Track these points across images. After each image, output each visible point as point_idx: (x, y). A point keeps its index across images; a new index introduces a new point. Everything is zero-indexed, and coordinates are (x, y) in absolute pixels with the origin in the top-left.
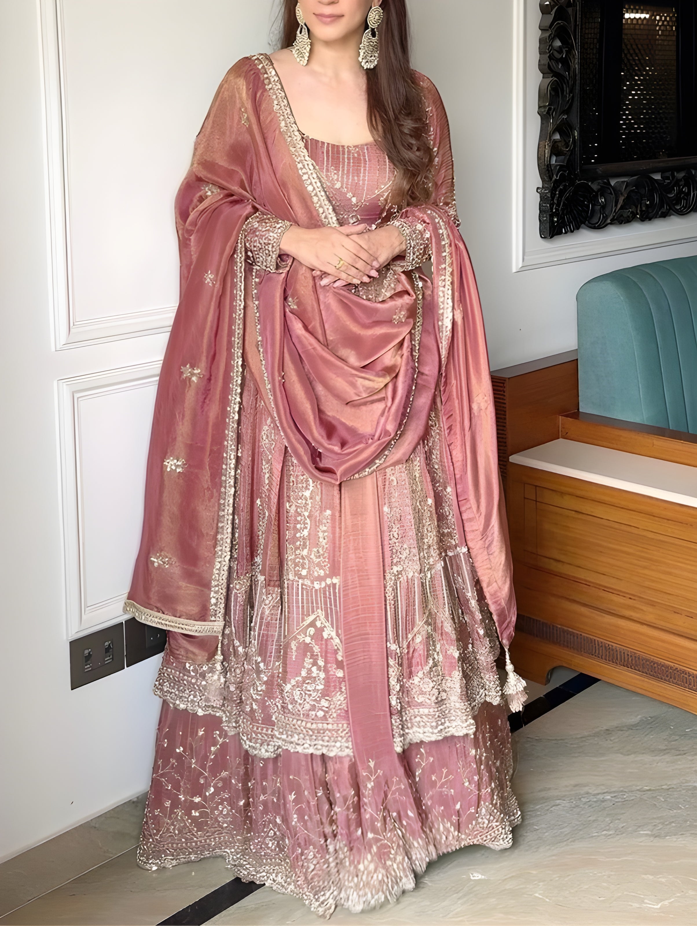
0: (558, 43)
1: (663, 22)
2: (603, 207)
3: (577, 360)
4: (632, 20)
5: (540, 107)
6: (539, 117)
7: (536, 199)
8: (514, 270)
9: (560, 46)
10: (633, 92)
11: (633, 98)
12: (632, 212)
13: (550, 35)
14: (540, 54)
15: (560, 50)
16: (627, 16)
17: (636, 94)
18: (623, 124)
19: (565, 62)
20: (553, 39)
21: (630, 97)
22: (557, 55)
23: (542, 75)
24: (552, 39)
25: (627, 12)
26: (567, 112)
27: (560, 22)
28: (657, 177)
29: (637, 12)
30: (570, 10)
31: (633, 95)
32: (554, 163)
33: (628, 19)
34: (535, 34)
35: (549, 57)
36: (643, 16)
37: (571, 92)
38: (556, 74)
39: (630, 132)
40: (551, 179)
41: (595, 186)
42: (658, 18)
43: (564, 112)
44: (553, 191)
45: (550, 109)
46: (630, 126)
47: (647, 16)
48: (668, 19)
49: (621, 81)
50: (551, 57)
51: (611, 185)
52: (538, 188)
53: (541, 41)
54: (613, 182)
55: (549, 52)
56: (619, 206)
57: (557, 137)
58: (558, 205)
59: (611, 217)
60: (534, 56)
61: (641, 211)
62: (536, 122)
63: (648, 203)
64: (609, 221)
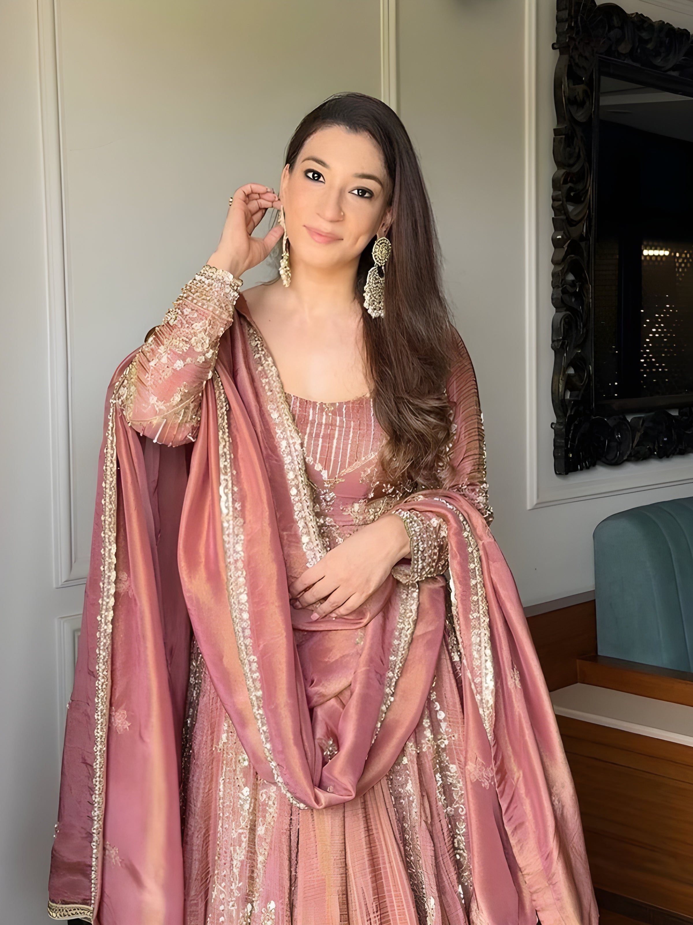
0: (571, 277)
1: (684, 259)
2: (620, 443)
3: (595, 600)
4: (651, 257)
5: (553, 341)
6: (553, 352)
7: (550, 435)
8: (529, 507)
9: (573, 281)
10: (654, 330)
11: (654, 336)
12: (649, 449)
13: (563, 269)
14: (553, 288)
15: (573, 284)
16: (646, 252)
17: (657, 332)
18: (643, 363)
19: (579, 297)
20: (566, 273)
21: (651, 335)
22: (571, 290)
23: (555, 309)
24: (564, 273)
25: (646, 249)
26: (581, 346)
27: (573, 256)
28: (675, 413)
29: (656, 249)
30: (583, 244)
31: (654, 333)
32: (568, 397)
33: (646, 256)
34: (548, 268)
35: (562, 291)
36: (662, 253)
37: (584, 326)
38: (569, 308)
39: (651, 371)
40: (566, 415)
41: (611, 422)
42: (678, 255)
43: (577, 347)
44: (568, 427)
45: (563, 343)
46: (651, 365)
47: (667, 253)
48: (688, 256)
49: (641, 319)
50: (564, 291)
51: (628, 421)
52: (552, 424)
53: (554, 275)
54: (629, 419)
55: (562, 286)
56: (636, 442)
57: (571, 371)
58: (573, 441)
59: (628, 453)
60: (547, 290)
61: (659, 447)
62: (549, 356)
63: (665, 439)
64: (625, 458)
